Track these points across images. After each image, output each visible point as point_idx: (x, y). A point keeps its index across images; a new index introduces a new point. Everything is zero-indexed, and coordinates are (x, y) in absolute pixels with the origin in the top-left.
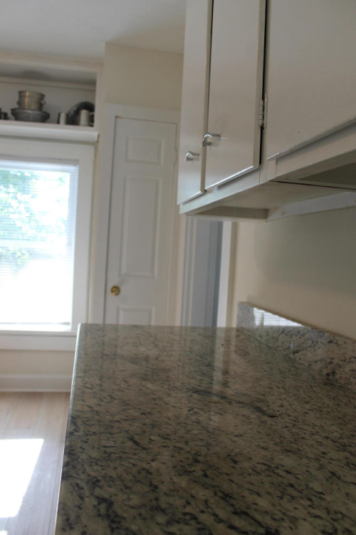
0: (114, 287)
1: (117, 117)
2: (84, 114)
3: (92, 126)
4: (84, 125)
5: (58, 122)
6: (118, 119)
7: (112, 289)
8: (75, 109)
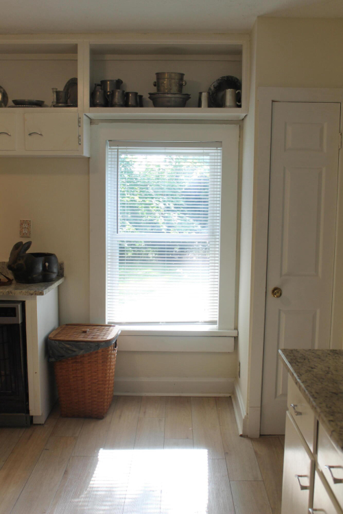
0: (275, 289)
1: (273, 101)
2: (229, 94)
3: (240, 106)
4: (230, 107)
5: (199, 105)
6: (275, 104)
7: (273, 291)
8: (216, 84)
